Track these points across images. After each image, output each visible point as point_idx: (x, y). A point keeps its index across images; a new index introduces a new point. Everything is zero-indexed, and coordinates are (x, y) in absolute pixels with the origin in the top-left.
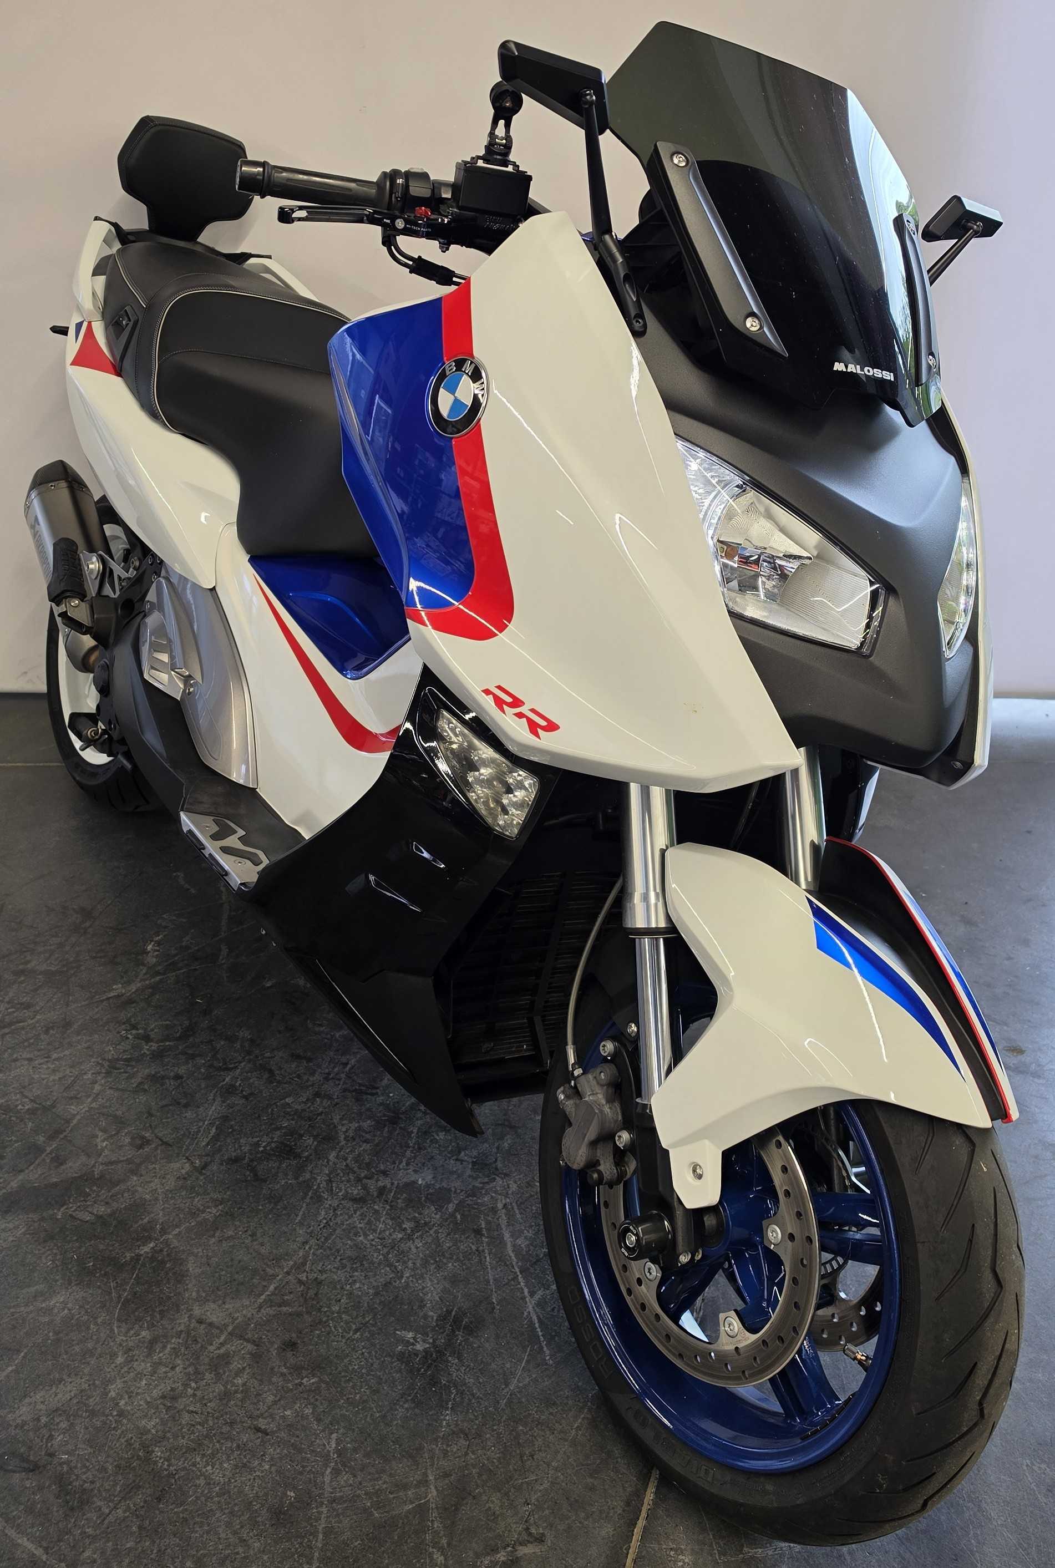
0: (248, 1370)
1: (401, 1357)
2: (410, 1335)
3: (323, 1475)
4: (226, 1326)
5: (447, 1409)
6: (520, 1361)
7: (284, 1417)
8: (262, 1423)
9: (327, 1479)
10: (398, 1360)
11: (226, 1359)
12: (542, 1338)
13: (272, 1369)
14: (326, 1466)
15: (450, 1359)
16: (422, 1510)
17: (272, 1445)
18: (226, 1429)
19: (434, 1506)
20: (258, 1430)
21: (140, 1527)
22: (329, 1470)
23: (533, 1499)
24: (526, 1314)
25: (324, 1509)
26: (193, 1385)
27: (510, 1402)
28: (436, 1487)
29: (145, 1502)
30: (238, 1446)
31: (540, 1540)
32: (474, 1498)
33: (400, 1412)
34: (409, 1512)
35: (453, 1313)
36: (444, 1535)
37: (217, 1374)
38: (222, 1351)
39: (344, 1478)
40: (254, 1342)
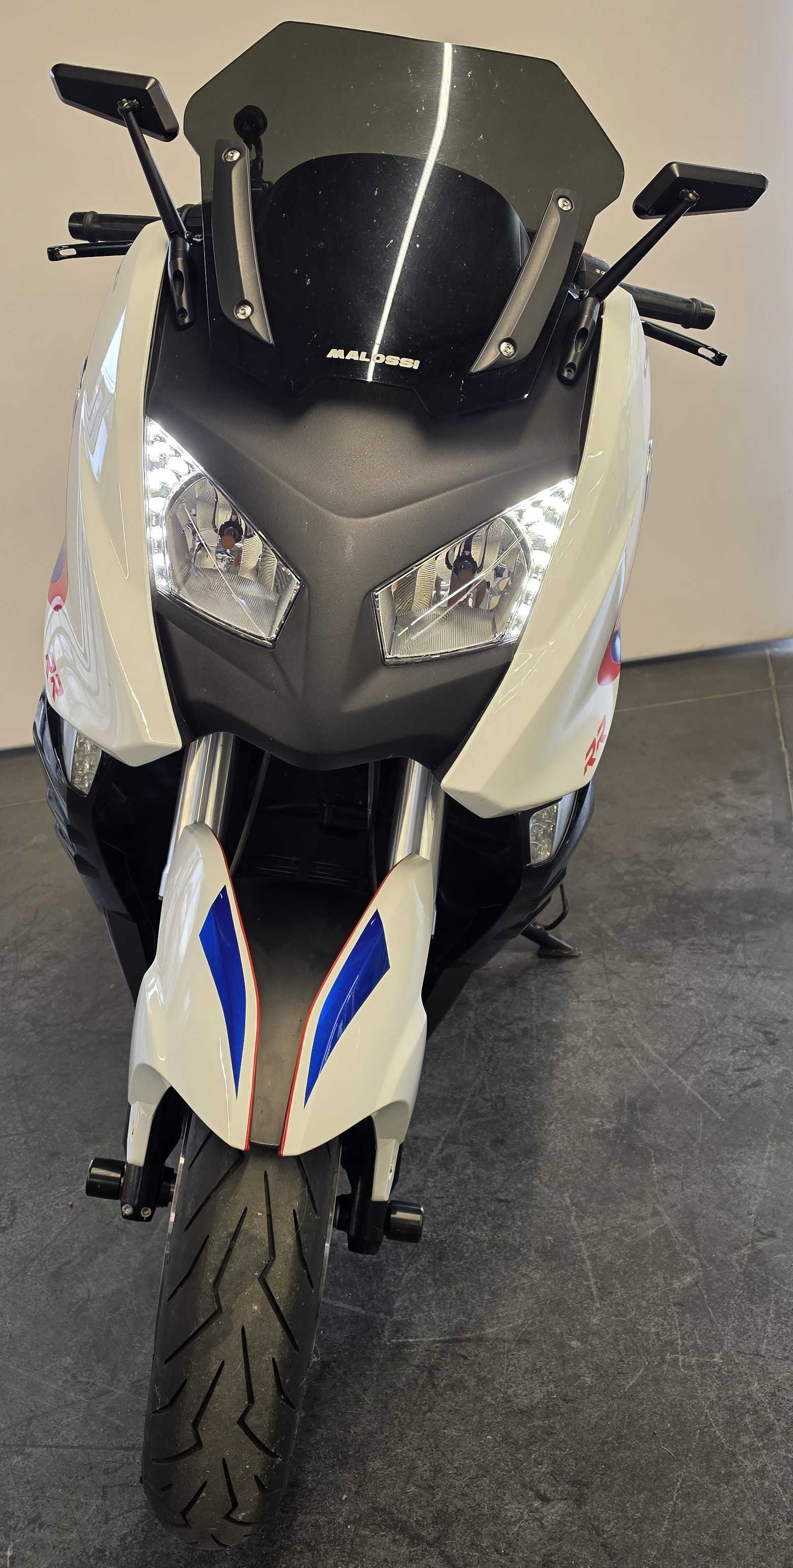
0: (471, 1163)
1: (596, 1135)
2: (597, 1120)
3: (569, 1221)
4: (439, 1138)
5: (652, 1163)
6: (698, 1122)
7: (518, 1189)
8: (501, 1196)
9: (574, 1223)
10: (595, 1137)
12: (709, 1106)
13: (492, 1159)
14: (569, 1216)
15: (638, 1130)
16: (664, 1232)
17: (517, 1208)
18: (473, 1204)
20: (500, 1201)
21: (434, 1280)
22: (573, 1218)
23: (754, 1209)
24: (687, 1092)
25: (581, 1243)
27: (702, 1150)
28: (668, 1215)
29: (429, 1262)
30: (489, 1214)
31: (773, 1235)
32: (704, 1217)
33: (613, 1171)
34: (653, 1234)
35: (626, 1101)
36: (691, 1245)
38: (444, 1154)
39: (588, 1221)
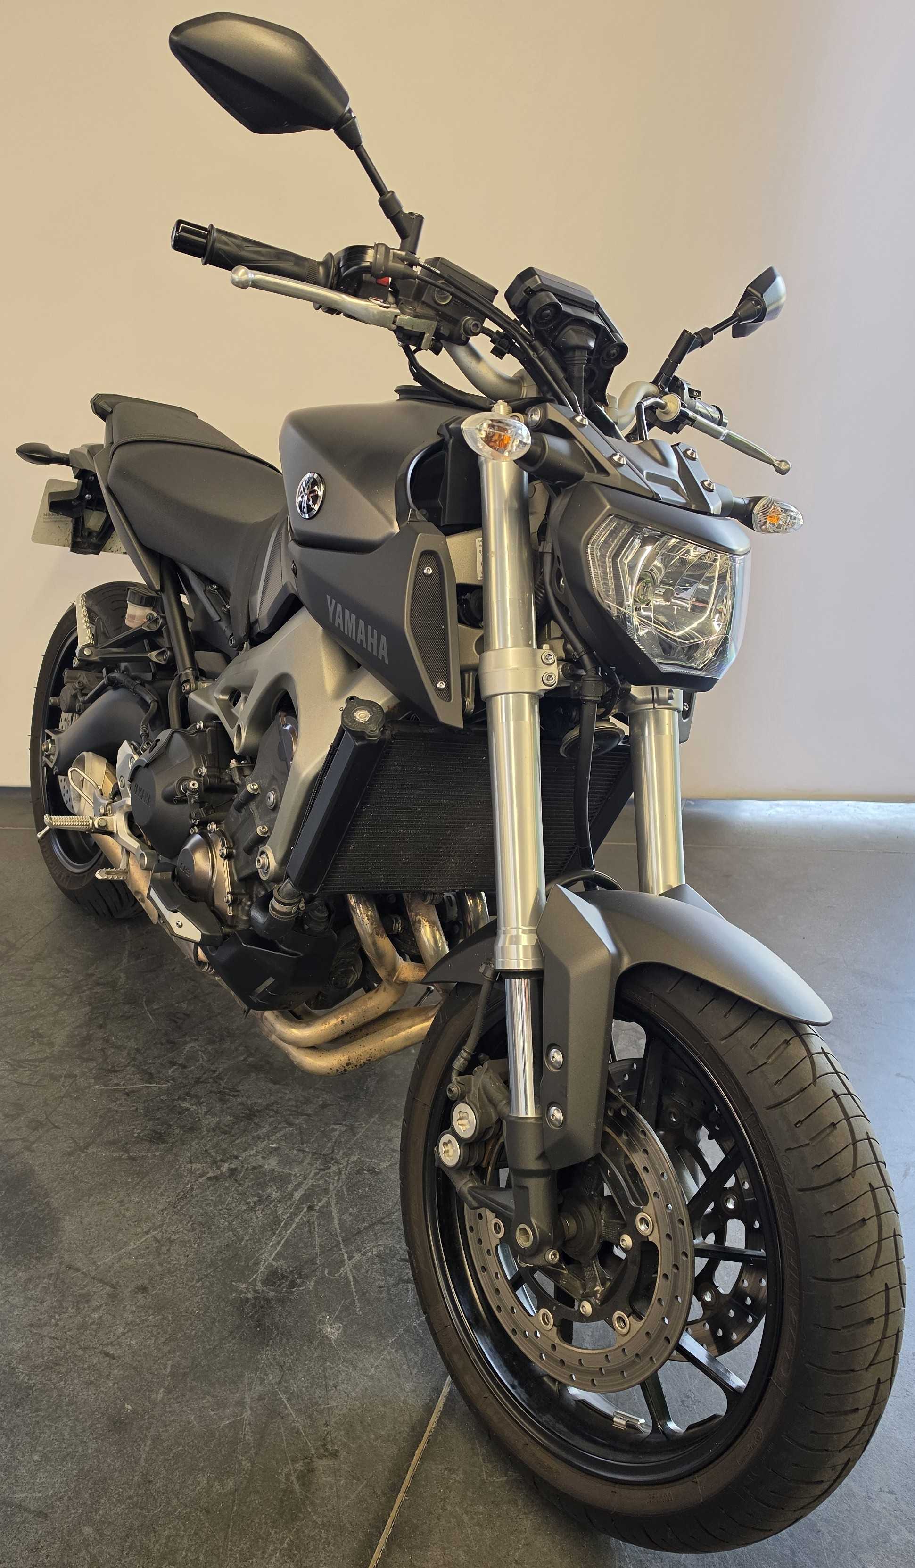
11: (86, 1298)
19: (247, 1422)
26: (57, 1317)
37: (78, 1309)
40: (112, 1286)
